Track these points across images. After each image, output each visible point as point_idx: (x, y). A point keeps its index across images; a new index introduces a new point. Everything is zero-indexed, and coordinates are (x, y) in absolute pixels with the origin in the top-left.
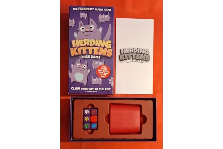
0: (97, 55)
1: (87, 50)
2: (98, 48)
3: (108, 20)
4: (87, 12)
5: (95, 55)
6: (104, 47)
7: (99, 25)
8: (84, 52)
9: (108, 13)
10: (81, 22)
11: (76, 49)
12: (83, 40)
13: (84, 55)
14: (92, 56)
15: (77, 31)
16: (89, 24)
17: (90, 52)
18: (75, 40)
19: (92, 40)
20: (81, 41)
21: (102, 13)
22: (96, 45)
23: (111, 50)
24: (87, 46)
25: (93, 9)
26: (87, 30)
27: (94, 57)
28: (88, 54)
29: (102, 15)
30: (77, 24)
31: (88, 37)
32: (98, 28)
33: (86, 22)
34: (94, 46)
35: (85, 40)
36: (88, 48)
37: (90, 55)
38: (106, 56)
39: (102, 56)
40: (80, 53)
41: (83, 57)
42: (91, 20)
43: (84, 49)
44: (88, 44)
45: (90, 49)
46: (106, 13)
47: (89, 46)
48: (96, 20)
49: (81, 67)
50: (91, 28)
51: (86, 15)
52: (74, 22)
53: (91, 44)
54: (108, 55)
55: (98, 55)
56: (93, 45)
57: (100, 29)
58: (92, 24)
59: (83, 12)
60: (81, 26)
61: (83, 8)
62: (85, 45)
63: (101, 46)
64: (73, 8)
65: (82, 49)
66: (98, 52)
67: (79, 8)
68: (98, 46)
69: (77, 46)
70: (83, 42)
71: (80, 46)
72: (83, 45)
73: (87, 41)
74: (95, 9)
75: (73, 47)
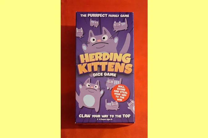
0: (112, 72)
1: (100, 67)
2: (113, 63)
3: (126, 28)
4: (99, 19)
5: (110, 72)
6: (121, 62)
7: (114, 34)
8: (96, 69)
9: (126, 19)
10: (91, 31)
11: (85, 65)
12: (94, 54)
13: (96, 72)
14: (105, 74)
15: (87, 43)
16: (101, 33)
17: (103, 69)
18: (84, 53)
19: (106, 54)
20: (91, 55)
21: (118, 19)
22: (111, 60)
23: (131, 65)
24: (99, 61)
25: (106, 15)
26: (99, 41)
27: (108, 74)
28: (101, 72)
29: (118, 21)
30: (86, 34)
31: (100, 49)
32: (114, 38)
33: (98, 31)
34: (108, 61)
35: (96, 54)
36: (101, 63)
37: (103, 72)
38: (123, 74)
39: (118, 73)
40: (90, 70)
41: (94, 75)
42: (104, 28)
43: (95, 65)
44: (101, 59)
45: (103, 65)
46: (123, 20)
47: (101, 61)
48: (111, 28)
49: (92, 87)
50: (104, 38)
51: (98, 23)
52: (82, 31)
53: (104, 59)
54: (126, 72)
55: (114, 72)
56: (107, 59)
57: (116, 40)
58: (105, 33)
59: (94, 19)
60: (91, 36)
61: (93, 14)
62: (96, 60)
63: (116, 61)
64: (81, 15)
65: (92, 65)
66: (114, 68)
67: (88, 14)
68: (114, 60)
69: (86, 62)
70: (95, 56)
71: (90, 61)
72: (94, 60)
73: (99, 55)
74: (109, 15)
75: (82, 62)
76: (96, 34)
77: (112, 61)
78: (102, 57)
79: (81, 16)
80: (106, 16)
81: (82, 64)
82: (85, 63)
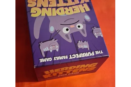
3: (42, 44)
4: (79, 51)
6: (42, 7)
7: (56, 36)
9: (44, 56)
10: (85, 35)
11: (82, 2)
12: (75, 12)
16: (72, 35)
18: (86, 12)
19: (62, 13)
20: (77, 11)
21: (54, 54)
22: (54, 9)
24: (68, 7)
25: (71, 58)
26: (72, 26)
29: (54, 51)
30: (90, 32)
32: (55, 31)
33: (76, 36)
34: (57, 8)
35: (72, 13)
36: (65, 4)
42: (70, 41)
44: (66, 8)
46: (48, 55)
47: (65, 7)
50: (67, 30)
51: (79, 47)
52: (95, 34)
56: (59, 9)
57: (52, 29)
58: (67, 35)
59: (85, 51)
60: (83, 30)
61: (87, 56)
62: (71, 7)
63: (47, 8)
64: (102, 53)
65: (74, 2)
66: (49, 2)
67: (94, 55)
68: (51, 9)
69: (81, 5)
70: (74, 11)
71: (77, 6)
72: (73, 7)
73: (69, 12)
74: (67, 58)
75: (86, 4)
76: (78, 33)
77: (52, 8)
78: (65, 10)
79: (101, 51)
80: (70, 56)
81: (85, 3)
82: (83, 4)
